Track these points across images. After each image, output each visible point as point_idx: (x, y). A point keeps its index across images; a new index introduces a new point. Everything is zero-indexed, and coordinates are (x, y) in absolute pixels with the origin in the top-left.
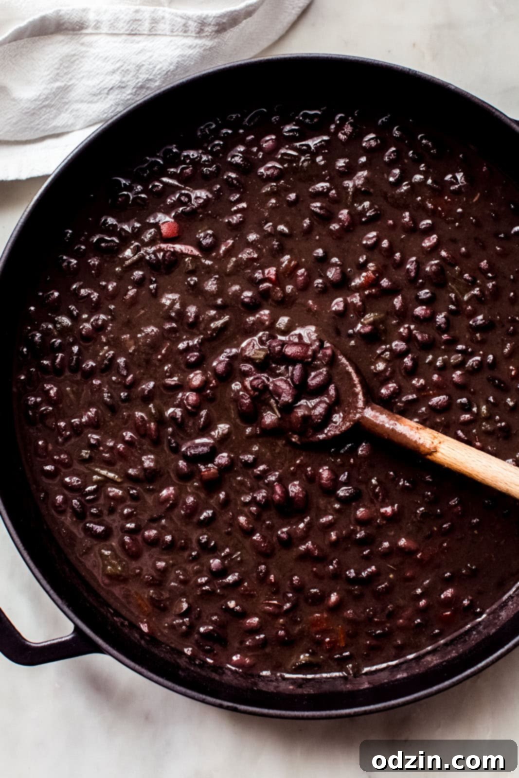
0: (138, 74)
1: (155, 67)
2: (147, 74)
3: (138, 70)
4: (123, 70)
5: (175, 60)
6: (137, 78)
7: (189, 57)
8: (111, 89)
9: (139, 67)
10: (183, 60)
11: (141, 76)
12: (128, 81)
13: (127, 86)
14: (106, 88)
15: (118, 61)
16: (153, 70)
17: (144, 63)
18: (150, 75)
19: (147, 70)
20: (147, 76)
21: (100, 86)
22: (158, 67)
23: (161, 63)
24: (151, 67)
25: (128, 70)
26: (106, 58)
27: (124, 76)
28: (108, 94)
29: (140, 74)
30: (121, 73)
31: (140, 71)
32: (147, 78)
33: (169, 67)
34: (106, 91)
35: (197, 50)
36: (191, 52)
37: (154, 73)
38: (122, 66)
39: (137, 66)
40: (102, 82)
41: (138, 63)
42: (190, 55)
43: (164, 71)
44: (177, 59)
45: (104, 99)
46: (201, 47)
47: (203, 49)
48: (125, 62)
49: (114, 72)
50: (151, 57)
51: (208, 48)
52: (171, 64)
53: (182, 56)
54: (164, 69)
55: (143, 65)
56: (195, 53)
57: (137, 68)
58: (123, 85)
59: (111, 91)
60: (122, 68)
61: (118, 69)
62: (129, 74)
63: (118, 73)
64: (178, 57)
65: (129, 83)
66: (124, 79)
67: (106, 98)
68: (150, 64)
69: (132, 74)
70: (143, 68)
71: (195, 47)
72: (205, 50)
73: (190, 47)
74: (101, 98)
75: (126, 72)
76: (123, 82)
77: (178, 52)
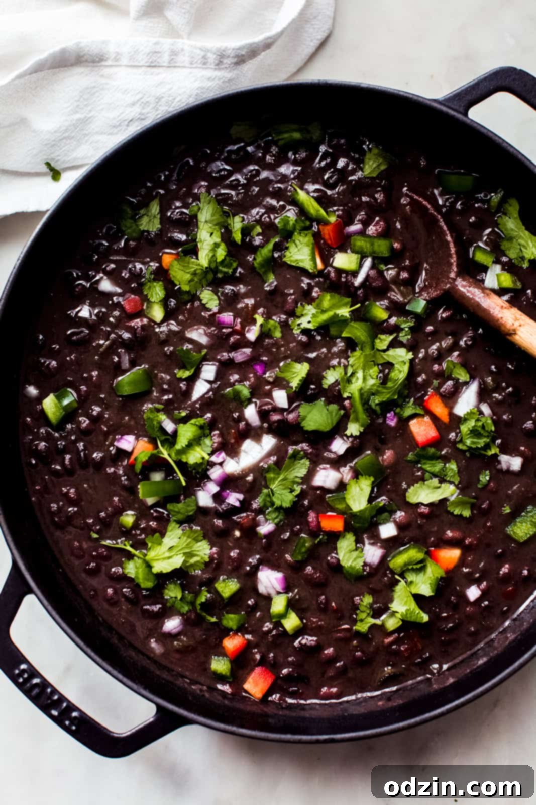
0: (157, 106)
1: (174, 99)
2: (167, 106)
3: (157, 102)
4: (142, 102)
5: (195, 92)
6: (157, 110)
7: (208, 89)
8: (131, 121)
9: (159, 99)
10: (202, 92)
11: (160, 108)
12: (148, 113)
13: (147, 117)
14: (125, 120)
15: (138, 93)
16: (173, 102)
17: (163, 95)
18: (169, 107)
19: (167, 102)
20: (167, 108)
21: (120, 118)
22: (178, 99)
23: (180, 95)
24: (171, 98)
25: (147, 102)
26: (126, 90)
27: (143, 108)
28: (128, 126)
29: (160, 105)
30: (140, 105)
31: (160, 103)
32: (167, 110)
33: (188, 99)
34: (126, 123)
35: (217, 81)
36: (210, 84)
37: (173, 105)
38: (141, 98)
39: (157, 98)
40: (122, 113)
41: (158, 94)
42: (210, 86)
43: (183, 103)
44: (197, 91)
45: (124, 131)
46: (219, 79)
47: (221, 81)
48: (144, 94)
49: (133, 104)
50: (170, 89)
51: (226, 80)
52: (190, 96)
53: (202, 88)
54: (183, 100)
55: (163, 97)
56: (213, 86)
57: (157, 100)
58: (143, 117)
59: (131, 123)
60: (142, 100)
61: (138, 100)
62: (148, 106)
63: (138, 105)
64: (197, 89)
65: (149, 115)
66: (144, 111)
67: (126, 129)
68: (169, 97)
69: (151, 106)
70: (163, 100)
71: (214, 79)
72: (224, 82)
73: (209, 79)
74: (121, 130)
75: (145, 104)
76: (143, 114)
77: (197, 84)
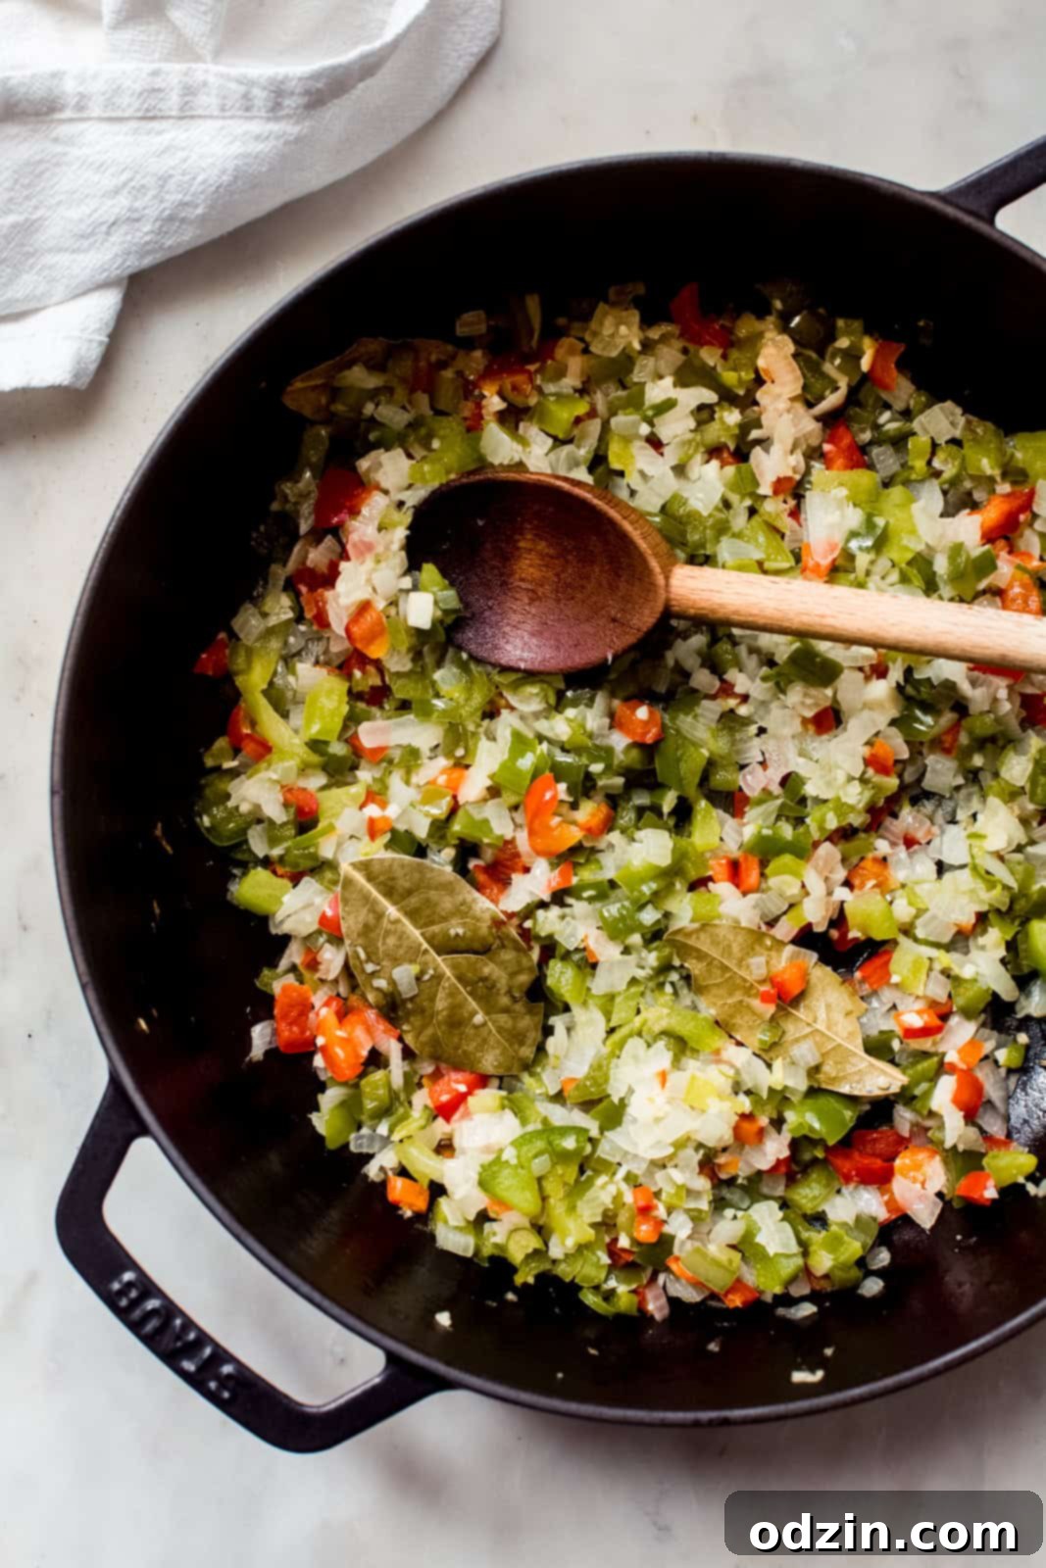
0: (163, 194)
1: (194, 178)
2: (180, 192)
3: (162, 187)
4: (133, 188)
5: (230, 165)
6: (162, 201)
7: (256, 157)
8: (114, 224)
9: (164, 180)
10: (247, 164)
11: (167, 197)
12: (144, 208)
13: (143, 216)
14: (102, 224)
15: (124, 170)
16: (191, 185)
17: (171, 172)
18: (185, 195)
19: (179, 186)
20: (180, 196)
21: (96, 215)
22: (200, 178)
23: (204, 170)
24: (187, 178)
25: (143, 186)
26: (101, 165)
27: (136, 198)
28: (108, 233)
29: (167, 192)
30: (129, 193)
31: (166, 189)
32: (181, 200)
33: (220, 177)
34: (104, 228)
35: (272, 143)
36: (260, 147)
37: (193, 189)
38: (131, 179)
39: (160, 179)
40: (96, 210)
41: (160, 173)
42: (261, 152)
43: (211, 185)
44: (235, 162)
45: (102, 244)
46: (278, 138)
47: (282, 141)
48: (137, 172)
49: (116, 191)
50: (185, 160)
51: (292, 138)
52: (224, 172)
53: (248, 155)
54: (211, 182)
55: (171, 176)
56: (267, 150)
57: (160, 183)
58: (136, 215)
59: (114, 228)
60: (133, 184)
61: (125, 184)
62: (145, 194)
63: (125, 192)
64: (236, 157)
65: (147, 211)
66: (138, 204)
67: (105, 240)
68: (183, 174)
69: (151, 193)
70: (173, 181)
71: (267, 138)
72: (286, 143)
73: (258, 138)
74: (96, 241)
75: (139, 191)
76: (136, 210)
77: (237, 148)
